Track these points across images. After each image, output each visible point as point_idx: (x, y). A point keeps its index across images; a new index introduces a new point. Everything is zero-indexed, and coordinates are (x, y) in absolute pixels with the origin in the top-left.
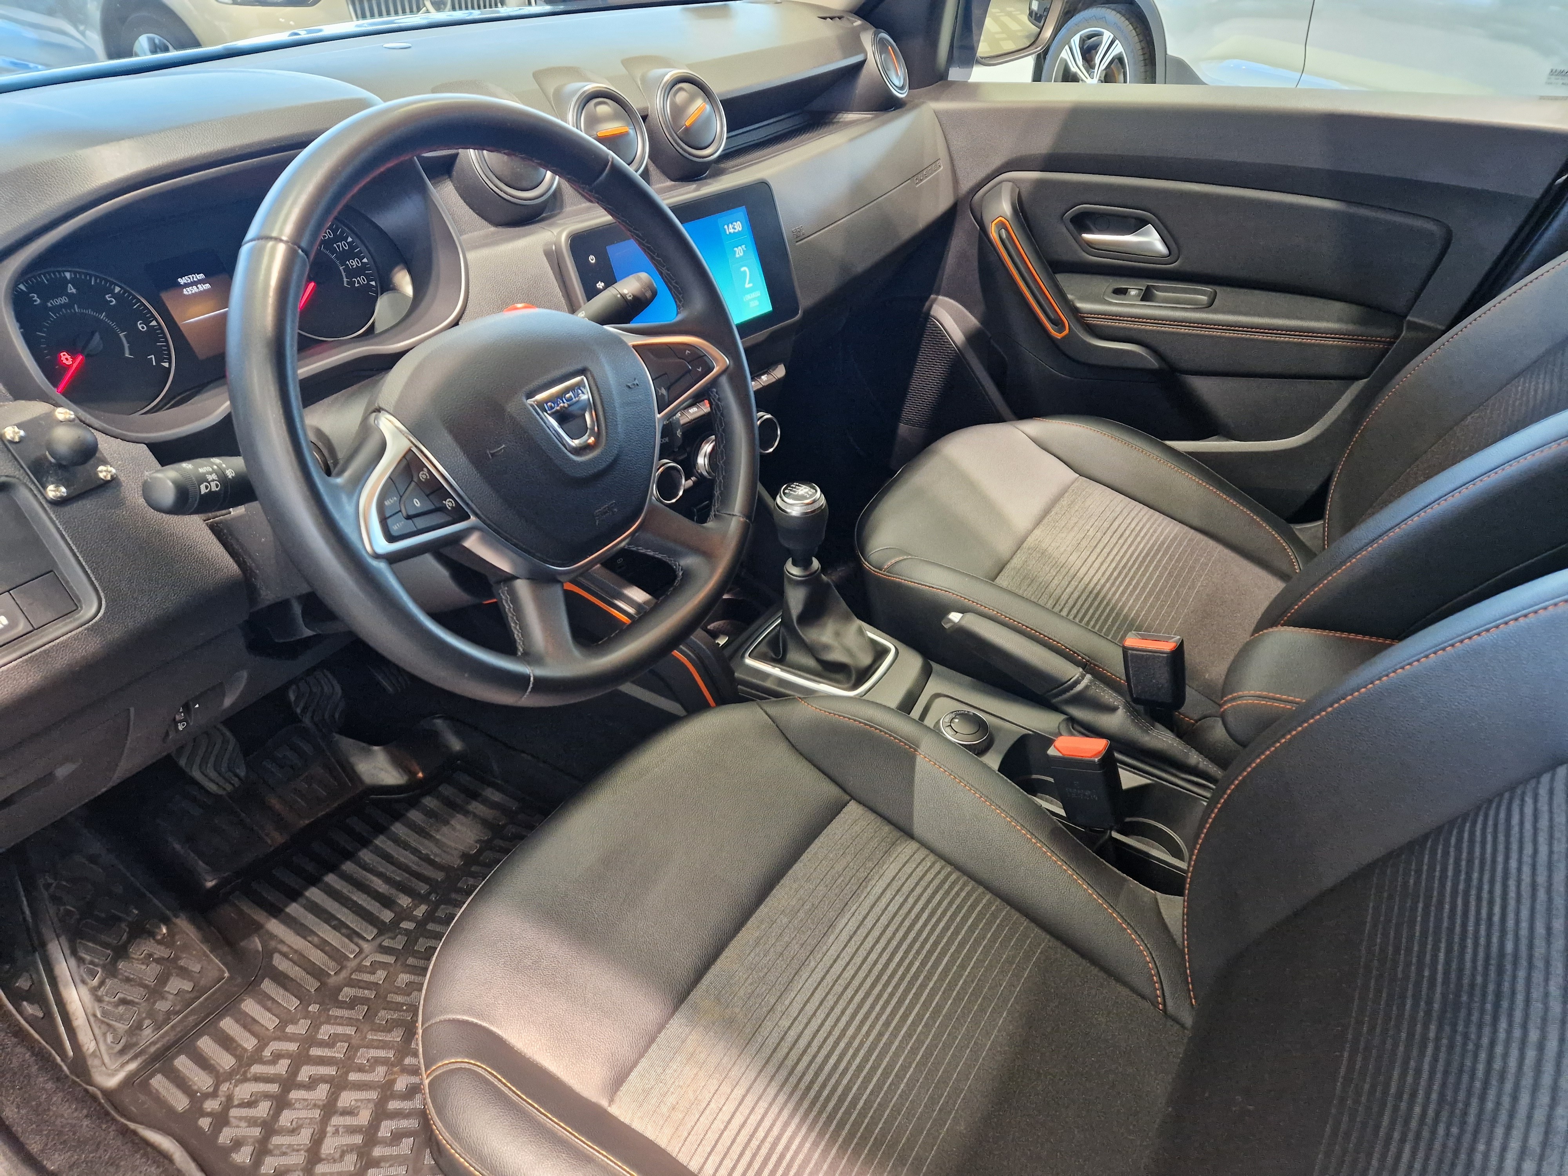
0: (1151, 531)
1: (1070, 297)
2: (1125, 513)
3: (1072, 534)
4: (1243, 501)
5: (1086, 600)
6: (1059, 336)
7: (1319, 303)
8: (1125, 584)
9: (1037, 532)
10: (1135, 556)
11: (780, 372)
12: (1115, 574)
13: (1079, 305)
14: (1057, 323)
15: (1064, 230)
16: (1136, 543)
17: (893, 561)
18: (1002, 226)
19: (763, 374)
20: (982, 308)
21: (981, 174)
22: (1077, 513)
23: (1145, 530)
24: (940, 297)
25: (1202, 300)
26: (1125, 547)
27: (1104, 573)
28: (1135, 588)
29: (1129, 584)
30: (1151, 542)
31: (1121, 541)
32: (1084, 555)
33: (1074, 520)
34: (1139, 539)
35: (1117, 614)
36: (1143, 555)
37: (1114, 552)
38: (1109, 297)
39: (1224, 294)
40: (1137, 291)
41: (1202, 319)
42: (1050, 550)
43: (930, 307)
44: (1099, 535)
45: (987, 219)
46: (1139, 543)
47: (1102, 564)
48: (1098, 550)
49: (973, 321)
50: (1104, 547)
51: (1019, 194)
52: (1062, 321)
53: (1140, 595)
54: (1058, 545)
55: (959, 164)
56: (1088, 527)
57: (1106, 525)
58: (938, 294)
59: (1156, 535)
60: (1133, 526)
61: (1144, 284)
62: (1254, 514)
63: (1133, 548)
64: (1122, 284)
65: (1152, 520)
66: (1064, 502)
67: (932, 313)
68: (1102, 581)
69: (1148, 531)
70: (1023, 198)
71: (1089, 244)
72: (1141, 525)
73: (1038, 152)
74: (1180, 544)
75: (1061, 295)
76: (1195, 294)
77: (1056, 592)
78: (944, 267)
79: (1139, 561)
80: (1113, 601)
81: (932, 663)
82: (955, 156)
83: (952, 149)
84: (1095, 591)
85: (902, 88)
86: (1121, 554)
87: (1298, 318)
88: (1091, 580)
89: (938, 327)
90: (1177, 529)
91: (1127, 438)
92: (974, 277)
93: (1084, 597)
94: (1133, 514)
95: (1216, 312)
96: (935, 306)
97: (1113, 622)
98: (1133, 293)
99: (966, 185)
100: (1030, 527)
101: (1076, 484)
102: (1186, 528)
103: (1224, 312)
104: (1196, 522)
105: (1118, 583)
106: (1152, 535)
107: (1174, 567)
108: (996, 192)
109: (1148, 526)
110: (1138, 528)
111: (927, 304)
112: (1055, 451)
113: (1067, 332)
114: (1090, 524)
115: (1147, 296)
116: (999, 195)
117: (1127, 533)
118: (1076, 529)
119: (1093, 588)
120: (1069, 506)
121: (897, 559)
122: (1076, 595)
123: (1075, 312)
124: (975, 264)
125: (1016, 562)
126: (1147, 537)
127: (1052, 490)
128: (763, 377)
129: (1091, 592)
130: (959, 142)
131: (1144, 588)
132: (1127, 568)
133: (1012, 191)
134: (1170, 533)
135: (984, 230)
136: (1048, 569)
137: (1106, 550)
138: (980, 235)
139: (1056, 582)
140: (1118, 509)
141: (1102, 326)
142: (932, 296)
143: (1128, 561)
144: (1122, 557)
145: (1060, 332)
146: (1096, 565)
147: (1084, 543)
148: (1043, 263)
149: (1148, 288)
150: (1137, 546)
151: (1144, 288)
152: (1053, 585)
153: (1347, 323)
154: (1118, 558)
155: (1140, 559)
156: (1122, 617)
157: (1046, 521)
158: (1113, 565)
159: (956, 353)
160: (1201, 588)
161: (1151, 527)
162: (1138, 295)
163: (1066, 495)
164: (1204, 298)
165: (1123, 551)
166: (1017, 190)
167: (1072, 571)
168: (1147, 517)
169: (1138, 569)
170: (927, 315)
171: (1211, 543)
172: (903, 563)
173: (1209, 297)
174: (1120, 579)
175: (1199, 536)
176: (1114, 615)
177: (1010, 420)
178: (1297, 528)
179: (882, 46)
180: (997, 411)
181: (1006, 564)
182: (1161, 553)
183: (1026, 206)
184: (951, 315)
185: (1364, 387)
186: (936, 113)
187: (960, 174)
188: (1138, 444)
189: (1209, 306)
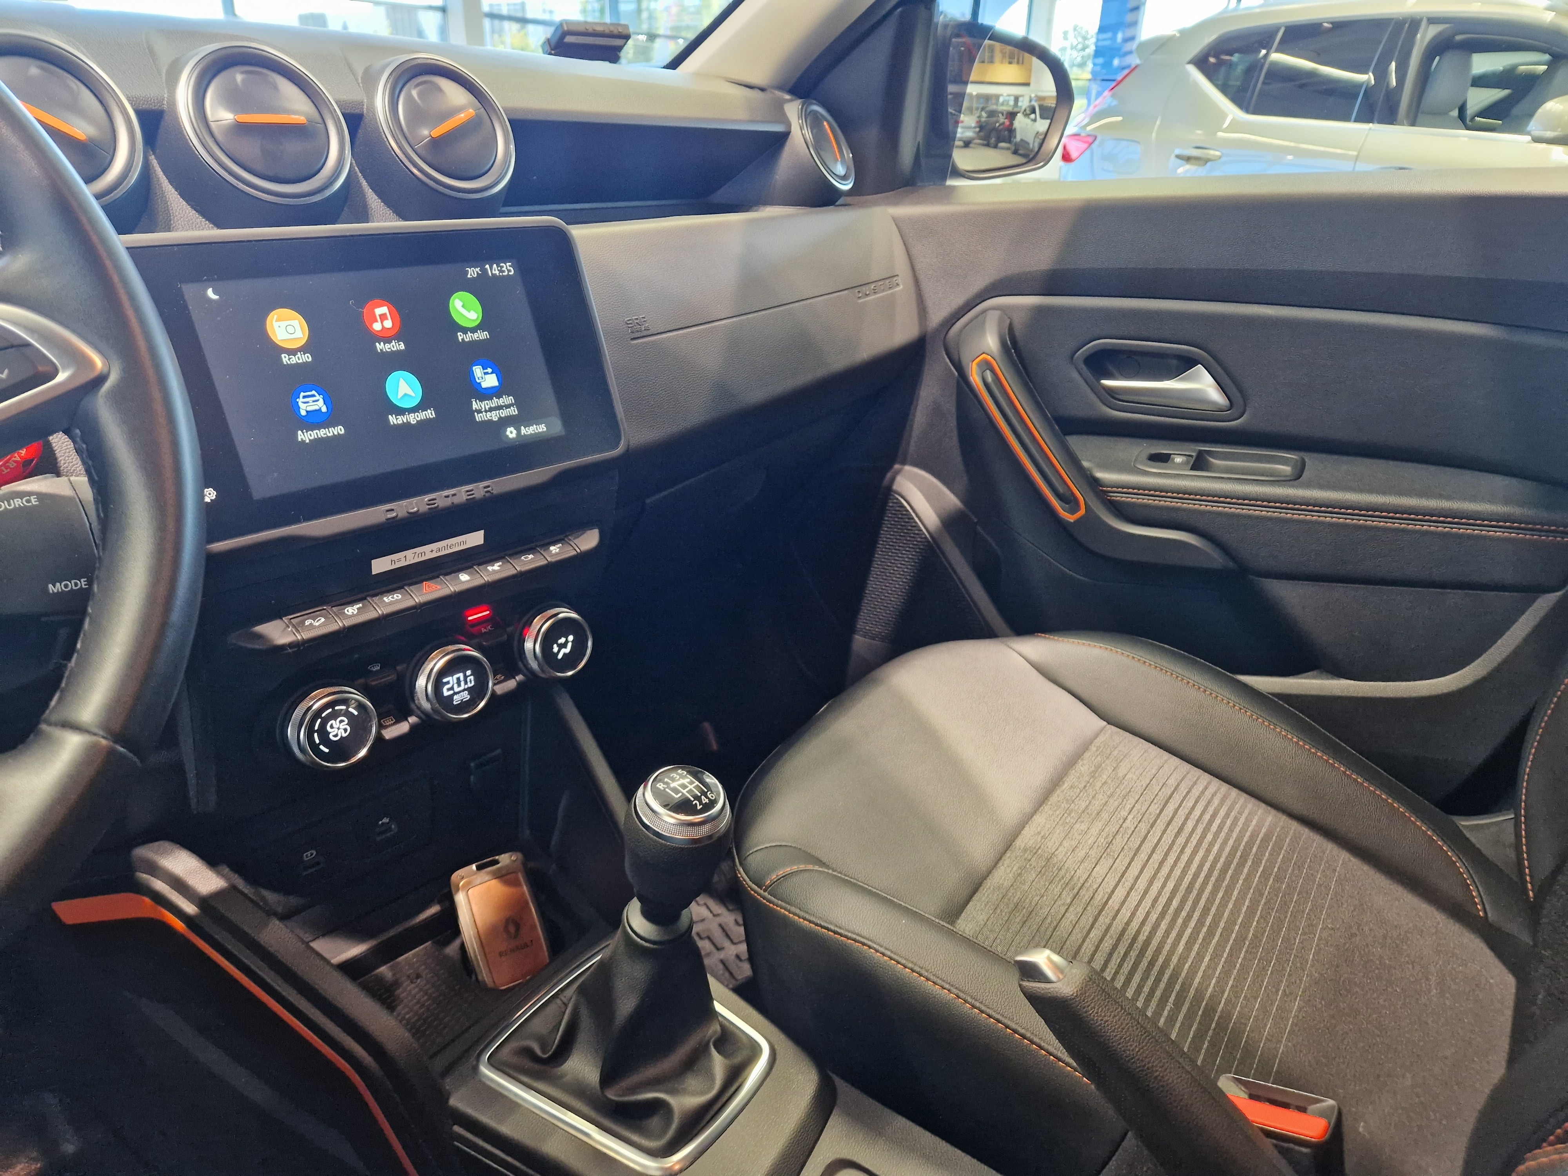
0: (1229, 823)
1: (1085, 464)
2: (1183, 790)
3: (1098, 825)
4: (1372, 777)
5: (1126, 954)
6: (1070, 518)
7: (1468, 477)
8: (1192, 924)
9: (1039, 819)
10: (1206, 868)
11: (589, 540)
12: (1175, 903)
13: (1100, 475)
14: (1069, 500)
15: (1075, 375)
16: (1205, 845)
17: (781, 873)
18: (987, 366)
19: (554, 543)
20: (963, 482)
21: (958, 300)
22: (1105, 788)
23: (1218, 821)
24: (907, 468)
25: (1285, 471)
26: (1188, 851)
27: (1156, 900)
28: (1210, 933)
29: (1201, 922)
30: (1231, 842)
31: (1181, 840)
32: (1120, 865)
33: (1101, 799)
34: (1209, 837)
35: (1183, 984)
36: (1219, 866)
37: (1171, 860)
38: (1141, 463)
39: (1314, 463)
40: (1184, 458)
41: (1287, 496)
42: (1061, 854)
43: (893, 480)
44: (1144, 827)
45: (965, 361)
46: (1211, 844)
47: (1151, 883)
48: (1143, 856)
49: (952, 500)
50: (1153, 851)
51: (1011, 328)
52: (1073, 494)
53: (1221, 946)
54: (1074, 843)
55: (927, 286)
56: (1124, 813)
57: (1155, 809)
58: (904, 463)
59: (1237, 829)
60: (1197, 812)
61: (1193, 449)
62: (1394, 799)
63: (1201, 854)
64: (1162, 448)
65: (1228, 803)
66: (1084, 767)
67: (895, 487)
68: (1154, 917)
69: (1223, 823)
70: (1018, 333)
71: (1112, 392)
72: (1211, 810)
73: (1035, 269)
74: (1278, 847)
75: (1074, 461)
76: (1269, 462)
77: (1073, 938)
78: (912, 426)
79: (1213, 879)
80: (1175, 960)
81: (839, 1082)
82: (922, 277)
83: (918, 267)
84: (1142, 938)
85: (844, 178)
86: (1181, 864)
87: (1441, 496)
88: (1133, 914)
89: (903, 507)
90: (1270, 818)
91: (1178, 668)
92: (952, 441)
93: (1121, 950)
94: (1196, 792)
95: (1308, 485)
96: (899, 479)
97: (1178, 1004)
98: (1178, 460)
99: (937, 316)
100: (1028, 807)
101: (1102, 738)
102: (1284, 818)
103: (1321, 487)
104: (1298, 807)
105: (1180, 921)
106: (1231, 830)
107: (1275, 891)
108: (979, 324)
109: (1222, 813)
110: (1207, 817)
111: (889, 475)
112: (1069, 684)
113: (1082, 512)
114: (1128, 807)
115: (1199, 464)
116: (981, 328)
117: (1190, 825)
118: (1105, 816)
119: (1138, 932)
120: (1093, 775)
121: (788, 870)
122: (1107, 944)
123: (1094, 483)
124: (953, 423)
125: (1002, 875)
126: (1223, 835)
127: (1064, 746)
128: (552, 548)
129: (1134, 939)
130: (926, 259)
131: (1228, 930)
132: (1195, 892)
133: (1000, 321)
134: (1259, 826)
135: (963, 376)
136: (1057, 890)
137: (1157, 857)
138: (958, 382)
139: (1071, 916)
140: (1172, 782)
141: (1134, 504)
142: (897, 466)
143: (1196, 876)
144: (1184, 872)
145: (1072, 512)
146: (1142, 884)
147: (1119, 842)
148: (1045, 416)
149: (1200, 454)
150: (1208, 851)
151: (1194, 454)
152: (1066, 924)
153: (1522, 505)
154: (1177, 872)
155: (1216, 873)
156: (1192, 991)
157: (1054, 799)
158: (1170, 885)
159: (929, 542)
160: (1325, 934)
161: (1227, 816)
162: (1187, 463)
163: (1087, 755)
164: (1286, 469)
165: (1185, 858)
166: (1008, 321)
167: (1100, 897)
168: (1219, 796)
169: (1214, 893)
170: (889, 490)
171: (1330, 847)
172: (796, 880)
173: (1294, 467)
174: (1184, 914)
175: (1306, 833)
176: (1177, 987)
177: (1003, 636)
178: (1465, 823)
179: (814, 122)
180: (986, 622)
181: (985, 878)
182: (1249, 863)
183: (1021, 343)
184: (921, 491)
185: (1556, 604)
186: (896, 221)
187: (929, 303)
188: (1196, 678)
189: (1297, 476)
